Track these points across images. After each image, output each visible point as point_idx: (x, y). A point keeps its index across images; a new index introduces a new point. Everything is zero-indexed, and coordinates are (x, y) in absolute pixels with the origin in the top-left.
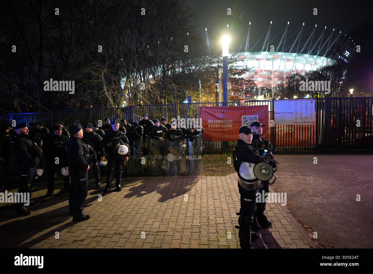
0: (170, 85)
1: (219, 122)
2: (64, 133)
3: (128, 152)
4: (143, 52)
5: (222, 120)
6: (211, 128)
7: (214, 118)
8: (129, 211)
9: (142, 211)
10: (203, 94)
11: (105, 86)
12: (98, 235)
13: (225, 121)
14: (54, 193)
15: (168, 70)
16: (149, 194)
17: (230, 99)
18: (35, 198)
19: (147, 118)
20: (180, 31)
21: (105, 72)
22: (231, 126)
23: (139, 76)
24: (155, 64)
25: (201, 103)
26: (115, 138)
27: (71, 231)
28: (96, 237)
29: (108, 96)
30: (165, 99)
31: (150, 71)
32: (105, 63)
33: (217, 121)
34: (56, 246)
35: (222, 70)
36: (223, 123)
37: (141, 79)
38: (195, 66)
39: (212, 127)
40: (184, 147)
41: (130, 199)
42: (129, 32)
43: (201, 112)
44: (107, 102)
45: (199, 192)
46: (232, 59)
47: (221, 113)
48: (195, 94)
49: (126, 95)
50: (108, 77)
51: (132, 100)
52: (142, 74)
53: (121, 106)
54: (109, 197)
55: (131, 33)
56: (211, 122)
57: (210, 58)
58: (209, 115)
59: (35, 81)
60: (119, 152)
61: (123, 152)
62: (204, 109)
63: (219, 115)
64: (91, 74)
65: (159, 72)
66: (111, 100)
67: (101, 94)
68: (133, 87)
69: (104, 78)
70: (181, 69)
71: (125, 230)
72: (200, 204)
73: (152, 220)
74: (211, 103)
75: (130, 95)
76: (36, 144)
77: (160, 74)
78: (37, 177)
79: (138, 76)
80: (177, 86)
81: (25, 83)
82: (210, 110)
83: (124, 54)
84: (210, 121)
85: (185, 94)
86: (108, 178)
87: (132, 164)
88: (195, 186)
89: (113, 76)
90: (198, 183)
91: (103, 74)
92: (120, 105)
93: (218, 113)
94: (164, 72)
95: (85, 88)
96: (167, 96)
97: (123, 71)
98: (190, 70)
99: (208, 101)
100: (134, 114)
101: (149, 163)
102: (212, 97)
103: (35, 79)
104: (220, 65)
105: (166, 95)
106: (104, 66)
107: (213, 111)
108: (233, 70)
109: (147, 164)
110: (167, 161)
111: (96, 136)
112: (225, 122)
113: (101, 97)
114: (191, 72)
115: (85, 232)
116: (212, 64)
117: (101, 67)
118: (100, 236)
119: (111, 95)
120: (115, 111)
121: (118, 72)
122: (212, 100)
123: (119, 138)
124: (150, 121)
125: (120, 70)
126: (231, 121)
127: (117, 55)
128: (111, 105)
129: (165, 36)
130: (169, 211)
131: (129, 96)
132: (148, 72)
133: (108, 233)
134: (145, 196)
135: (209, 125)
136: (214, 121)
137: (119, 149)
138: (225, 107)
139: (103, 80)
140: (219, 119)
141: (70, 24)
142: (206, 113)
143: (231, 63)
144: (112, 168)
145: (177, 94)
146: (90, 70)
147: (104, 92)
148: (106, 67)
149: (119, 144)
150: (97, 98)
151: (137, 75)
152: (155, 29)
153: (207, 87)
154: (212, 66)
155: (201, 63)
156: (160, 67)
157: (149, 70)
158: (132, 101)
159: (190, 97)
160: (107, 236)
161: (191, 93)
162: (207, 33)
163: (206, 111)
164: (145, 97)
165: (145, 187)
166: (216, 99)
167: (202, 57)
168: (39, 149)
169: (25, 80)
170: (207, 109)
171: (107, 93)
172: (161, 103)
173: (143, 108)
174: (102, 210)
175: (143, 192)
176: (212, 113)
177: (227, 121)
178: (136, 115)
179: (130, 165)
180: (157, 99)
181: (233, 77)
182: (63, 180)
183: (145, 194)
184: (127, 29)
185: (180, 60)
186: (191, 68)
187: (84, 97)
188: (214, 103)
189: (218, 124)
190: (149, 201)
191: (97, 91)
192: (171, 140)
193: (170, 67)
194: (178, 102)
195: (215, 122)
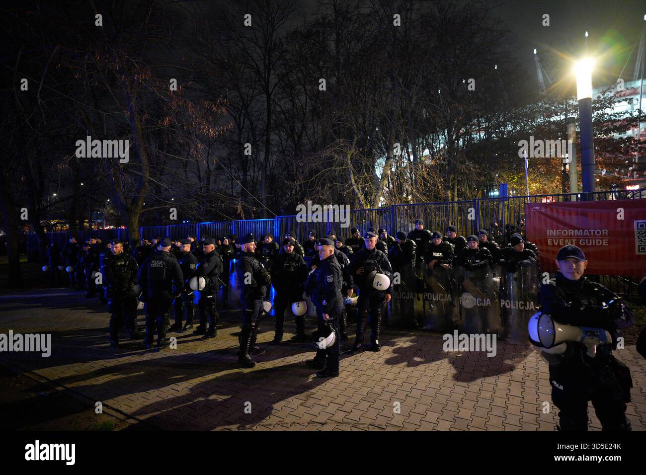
0: (463, 166)
1: (574, 233)
2: (297, 249)
3: (390, 287)
4: (413, 112)
5: (581, 231)
6: (553, 245)
7: (561, 226)
8: (393, 388)
9: (415, 393)
10: (532, 176)
11: (352, 176)
12: (345, 420)
13: (590, 232)
14: (284, 340)
15: (458, 139)
16: (427, 365)
17: (600, 185)
18: (260, 344)
19: (422, 227)
20: (479, 65)
21: (353, 154)
22: (604, 243)
23: (406, 154)
24: (434, 132)
25: (530, 197)
26: (368, 261)
27: (307, 404)
28: (343, 423)
29: (357, 191)
30: (454, 192)
31: (424, 143)
32: (352, 138)
33: (569, 231)
34: (287, 423)
35: (577, 126)
36: (583, 236)
37: (409, 160)
38: (512, 123)
39: (556, 244)
40: (495, 282)
41: (396, 368)
42: (389, 84)
43: (530, 214)
44: (354, 200)
45: (533, 377)
46: (602, 101)
47: (577, 214)
48: (514, 179)
49: (385, 188)
50: (356, 160)
51: (395, 195)
52: (410, 150)
53: (377, 205)
54: (360, 359)
55: (394, 85)
56: (555, 234)
57: (548, 106)
58: (548, 220)
59: (260, 174)
60: (375, 285)
61: (381, 285)
62: (538, 208)
63: (574, 220)
64: (332, 157)
65: (441, 144)
66: (362, 198)
67: (347, 189)
68: (395, 174)
69: (351, 162)
70: (482, 134)
71: (389, 422)
72: (535, 402)
73: (436, 415)
74: (552, 195)
75: (391, 186)
76: (263, 266)
77: (442, 146)
78: (264, 313)
79: (403, 155)
80: (477, 166)
81: (248, 177)
82: (551, 209)
83: (381, 120)
84: (550, 232)
85: (492, 179)
86: (359, 326)
87: (396, 307)
88: (523, 362)
89: (366, 159)
90: (528, 358)
91: (349, 156)
92: (375, 204)
93: (570, 214)
94: (450, 142)
95: (325, 179)
96: (457, 186)
97: (380, 147)
98: (503, 133)
99: (545, 191)
100: (398, 219)
101: (427, 307)
102: (552, 182)
103: (260, 172)
104: (570, 116)
105: (454, 184)
106: (352, 144)
107: (558, 212)
108: (606, 124)
109: (423, 309)
110: (461, 306)
111: (340, 256)
112: (588, 234)
113: (347, 193)
114: (505, 136)
115: (325, 410)
116: (550, 116)
117: (345, 146)
118: (349, 424)
119: (362, 189)
120: (368, 216)
121: (372, 150)
122: (553, 188)
123: (375, 262)
124: (427, 232)
125: (374, 147)
126: (605, 232)
127: (369, 124)
128: (361, 205)
129: (452, 80)
130: (468, 404)
131: (389, 188)
132: (421, 145)
133: (360, 422)
134: (421, 367)
135: (549, 240)
136: (561, 232)
137: (375, 281)
138: (587, 202)
139: (350, 166)
140: (574, 228)
141: (304, 87)
142: (542, 216)
143: (598, 109)
144: (365, 311)
145: (477, 180)
146: (331, 152)
147: (351, 184)
148: (354, 145)
149: (375, 271)
150: (341, 195)
151: (402, 152)
152: (433, 71)
153: (540, 164)
154: (552, 120)
155: (526, 117)
156: (443, 134)
157: (422, 142)
158: (395, 197)
159: (505, 185)
160: (359, 426)
161: (505, 176)
162: (537, 59)
163: (541, 212)
164: (418, 189)
165: (421, 350)
166: (564, 186)
167: (528, 106)
168: (266, 273)
169: (248, 173)
170: (543, 208)
171: (355, 187)
172: (446, 199)
173: (414, 208)
174: (351, 379)
175: (417, 359)
176: (555, 215)
177: (594, 232)
178: (402, 222)
179: (393, 308)
180: (439, 193)
181: (605, 137)
182: (294, 321)
183: (419, 363)
184: (385, 79)
185: (482, 117)
186: (504, 128)
187: (322, 194)
188: (558, 195)
189: (571, 239)
190: (430, 378)
191: (341, 183)
192: (469, 268)
193: (461, 131)
194: (479, 196)
195: (565, 233)
